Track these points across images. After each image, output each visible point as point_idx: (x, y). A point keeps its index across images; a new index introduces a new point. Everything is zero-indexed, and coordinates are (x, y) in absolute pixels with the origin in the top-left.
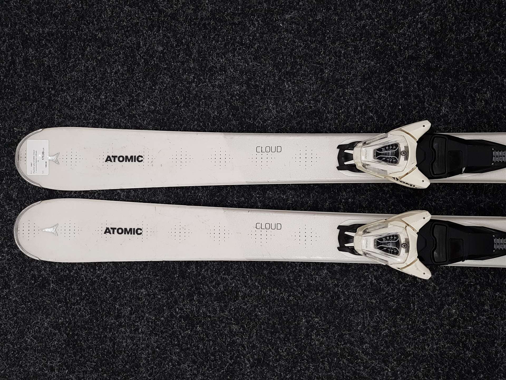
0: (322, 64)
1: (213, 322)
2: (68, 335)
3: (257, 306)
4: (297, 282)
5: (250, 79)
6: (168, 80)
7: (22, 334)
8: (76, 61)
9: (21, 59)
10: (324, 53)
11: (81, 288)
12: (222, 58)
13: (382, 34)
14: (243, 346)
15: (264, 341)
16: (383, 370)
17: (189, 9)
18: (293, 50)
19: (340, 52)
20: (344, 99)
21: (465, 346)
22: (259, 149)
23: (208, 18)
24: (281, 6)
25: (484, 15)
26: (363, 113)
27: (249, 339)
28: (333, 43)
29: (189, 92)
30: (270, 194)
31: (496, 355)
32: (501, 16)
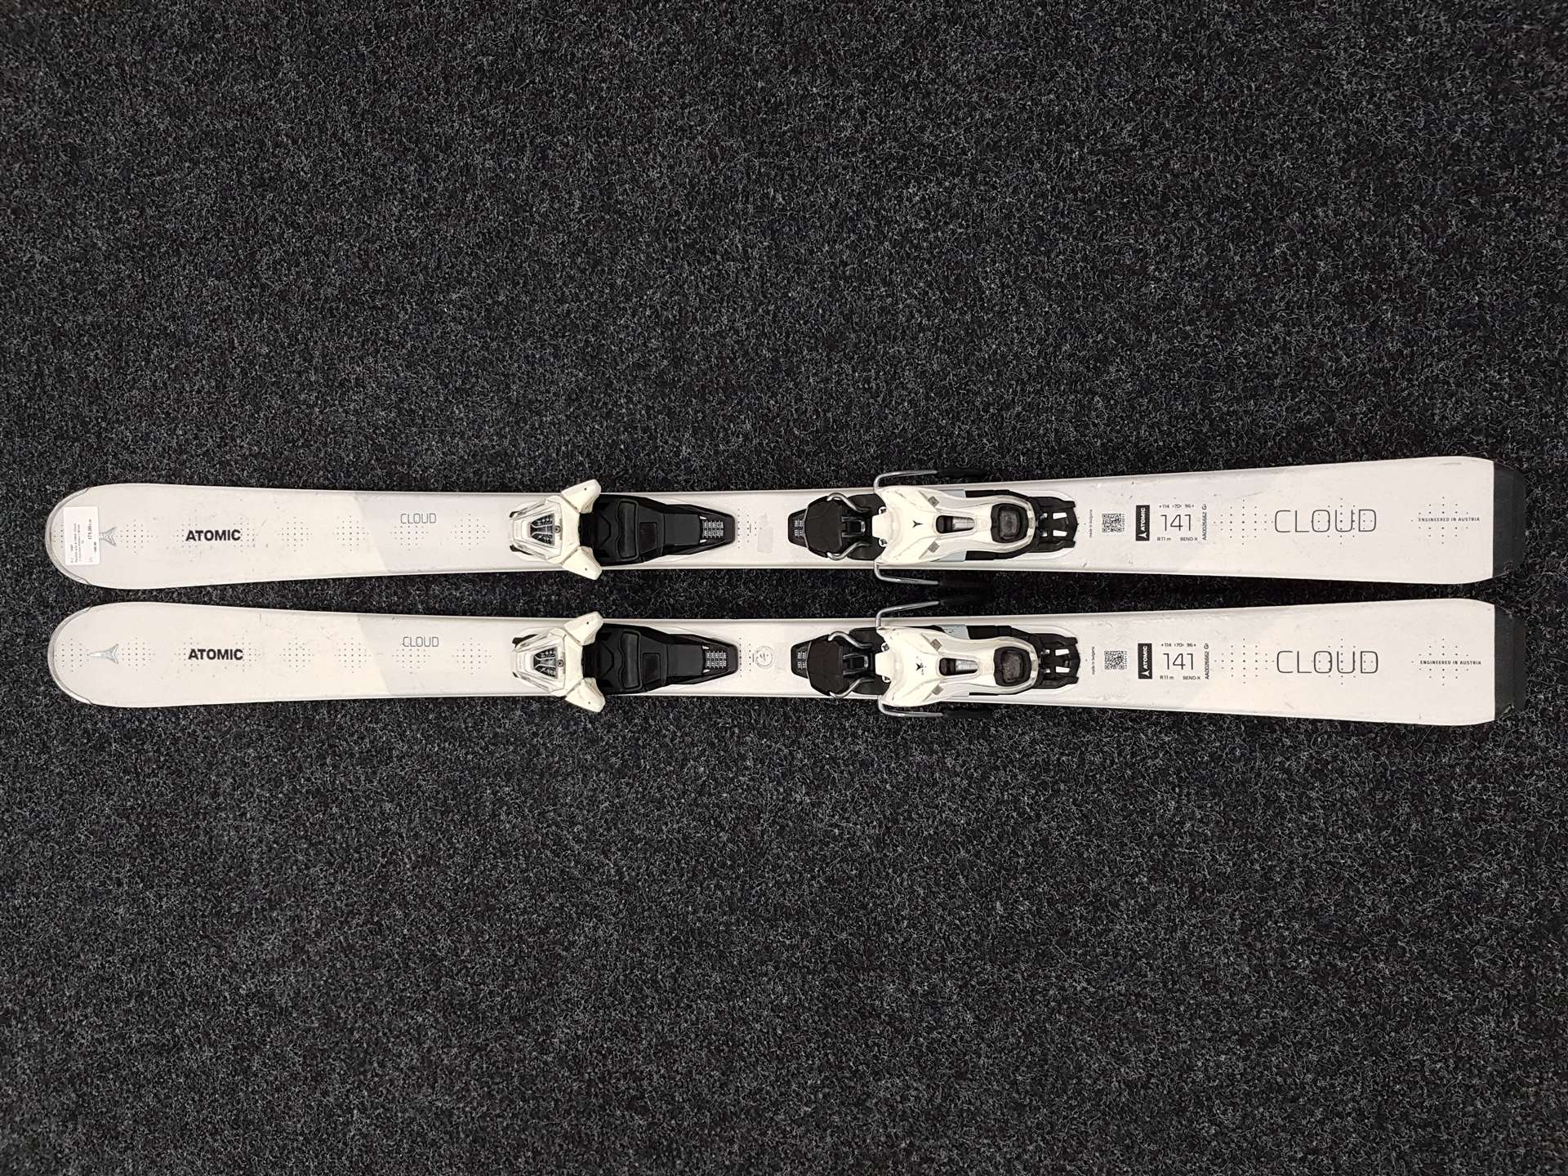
0: (506, 376)
1: (355, 799)
2: (141, 826)
3: (419, 771)
4: (478, 731)
5: (401, 400)
6: (276, 402)
7: (71, 828)
8: (137, 371)
9: (52, 368)
10: (511, 357)
11: (158, 749)
12: (359, 366)
13: (595, 327)
14: (401, 836)
15: (431, 827)
16: (602, 865)
17: (306, 282)
18: (464, 351)
19: (534, 356)
20: (542, 433)
21: (718, 824)
22: (405, 519)
23: (337, 299)
24: (445, 279)
25: (741, 295)
26: (570, 456)
27: (409, 823)
28: (524, 341)
29: (310, 422)
30: (436, 589)
31: (762, 837)
32: (765, 297)
